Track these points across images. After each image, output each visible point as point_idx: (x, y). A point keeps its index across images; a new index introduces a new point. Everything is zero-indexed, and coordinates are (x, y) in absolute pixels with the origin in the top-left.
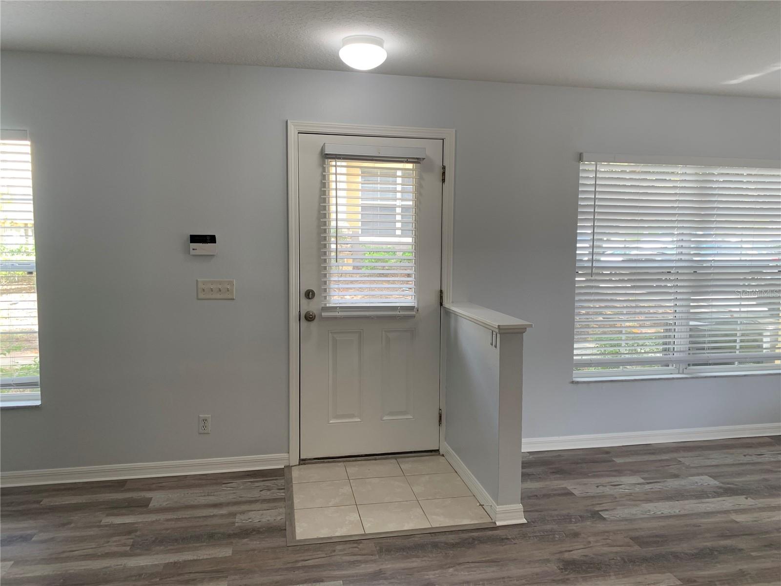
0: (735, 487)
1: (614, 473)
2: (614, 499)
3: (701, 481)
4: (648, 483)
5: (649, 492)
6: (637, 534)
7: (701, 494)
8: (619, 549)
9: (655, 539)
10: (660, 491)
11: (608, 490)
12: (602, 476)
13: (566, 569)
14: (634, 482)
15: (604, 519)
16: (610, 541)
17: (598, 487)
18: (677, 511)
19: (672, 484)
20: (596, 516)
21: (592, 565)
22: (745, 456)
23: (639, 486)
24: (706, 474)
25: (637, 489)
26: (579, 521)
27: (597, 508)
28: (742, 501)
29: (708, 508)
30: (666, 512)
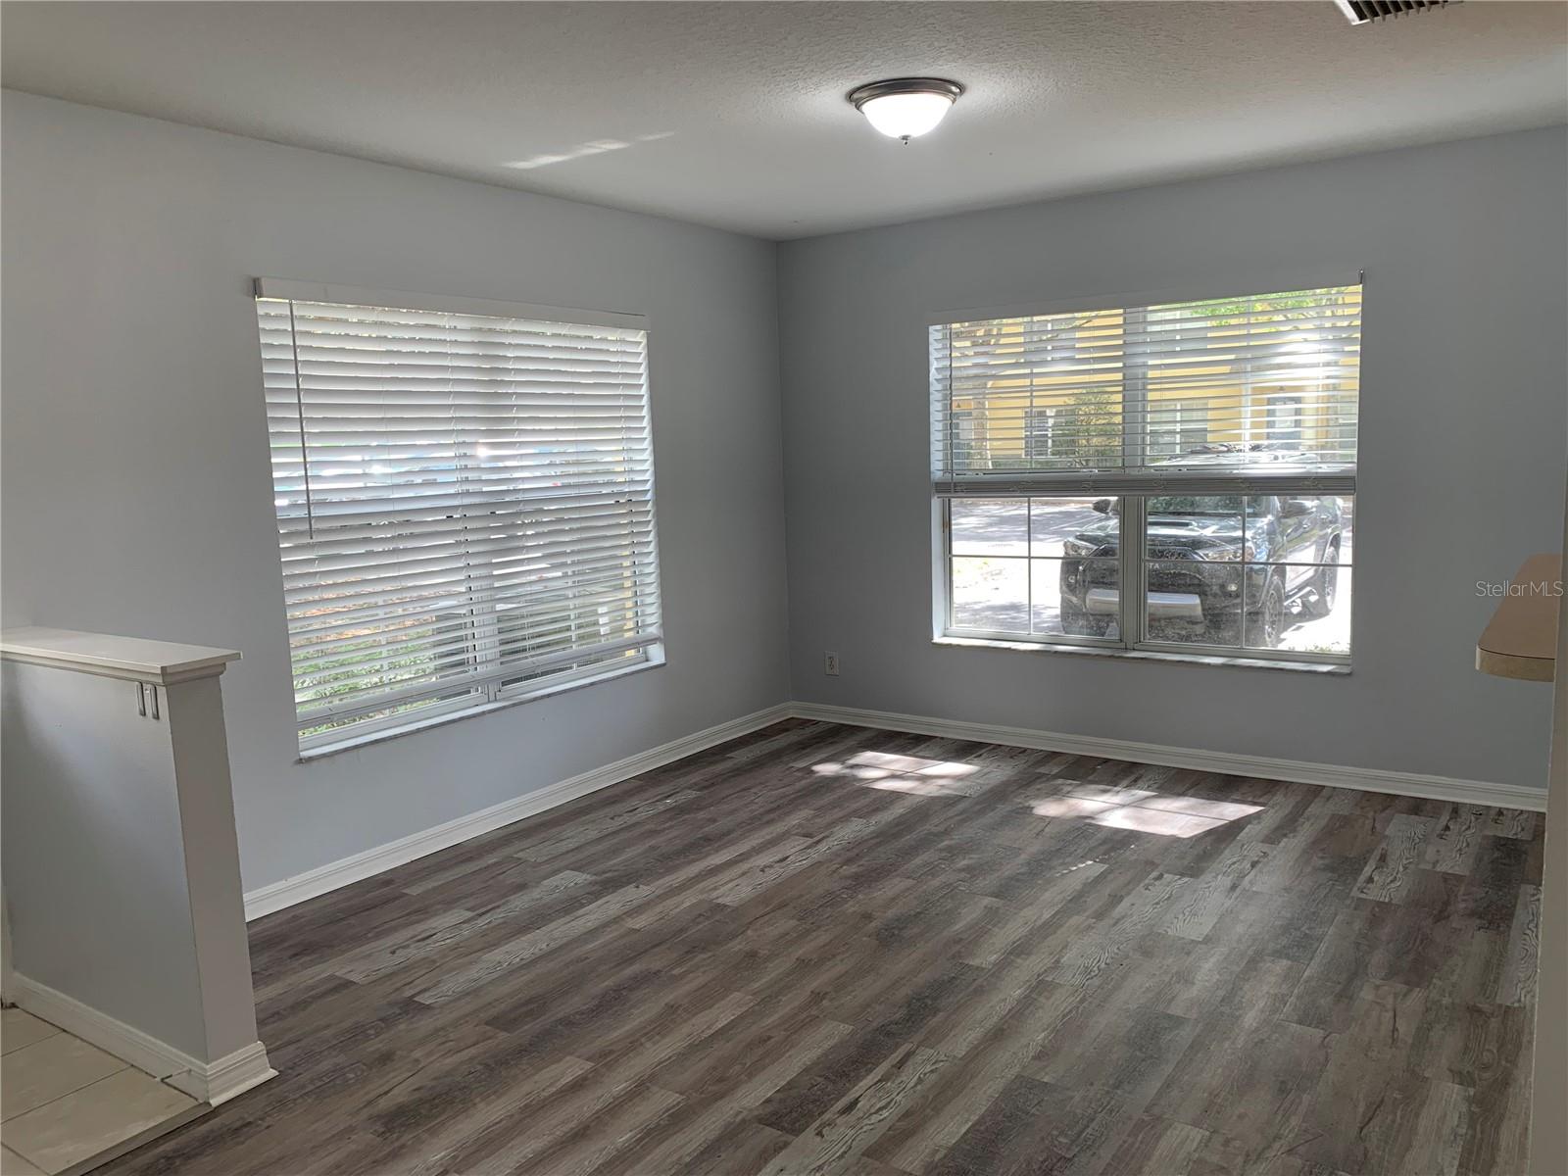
0: (616, 873)
1: (414, 918)
2: (430, 964)
3: (563, 882)
4: (480, 915)
5: (487, 929)
6: (494, 1012)
7: (571, 905)
8: (473, 1051)
9: (524, 1009)
10: (504, 923)
11: (415, 952)
12: (394, 929)
13: (390, 1130)
14: (454, 921)
15: (429, 1007)
16: (451, 1043)
17: (393, 952)
18: (544, 946)
19: (520, 903)
20: (411, 1007)
21: (437, 1101)
22: (612, 819)
23: (465, 925)
24: (567, 868)
25: (466, 932)
26: (382, 1029)
27: (408, 993)
28: (633, 894)
29: (589, 924)
30: (527, 955)
